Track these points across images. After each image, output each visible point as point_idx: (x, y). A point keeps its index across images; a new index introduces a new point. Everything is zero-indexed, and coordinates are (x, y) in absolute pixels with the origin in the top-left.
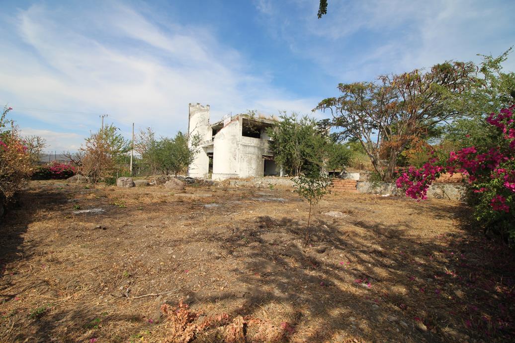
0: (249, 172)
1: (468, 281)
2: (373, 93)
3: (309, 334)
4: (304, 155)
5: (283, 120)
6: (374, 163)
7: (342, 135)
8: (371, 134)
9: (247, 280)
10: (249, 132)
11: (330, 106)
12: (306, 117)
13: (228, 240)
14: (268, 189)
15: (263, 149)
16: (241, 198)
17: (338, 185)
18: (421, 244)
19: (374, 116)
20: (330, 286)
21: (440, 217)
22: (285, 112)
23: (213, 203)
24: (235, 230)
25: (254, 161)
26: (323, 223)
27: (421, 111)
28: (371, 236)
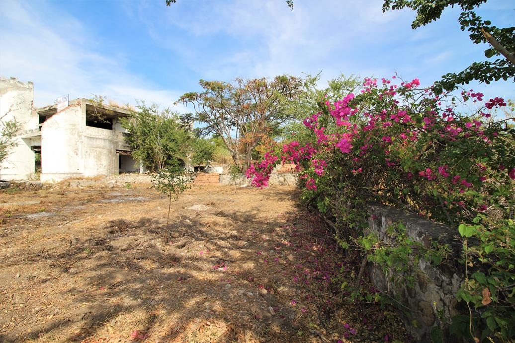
0: (98, 169)
1: (297, 247)
2: (231, 93)
3: (163, 334)
4: (167, 149)
5: (141, 111)
6: (234, 157)
7: (205, 130)
8: (231, 130)
9: (88, 298)
10: (95, 122)
11: (192, 101)
12: (168, 110)
13: (62, 256)
14: (124, 189)
15: (117, 143)
16: (86, 201)
17: (202, 179)
18: (267, 224)
19: (232, 114)
20: (188, 279)
21: (282, 199)
22: (143, 102)
23: (42, 211)
24: (74, 241)
25: (104, 157)
26: (185, 218)
27: (268, 113)
28: (229, 223)
